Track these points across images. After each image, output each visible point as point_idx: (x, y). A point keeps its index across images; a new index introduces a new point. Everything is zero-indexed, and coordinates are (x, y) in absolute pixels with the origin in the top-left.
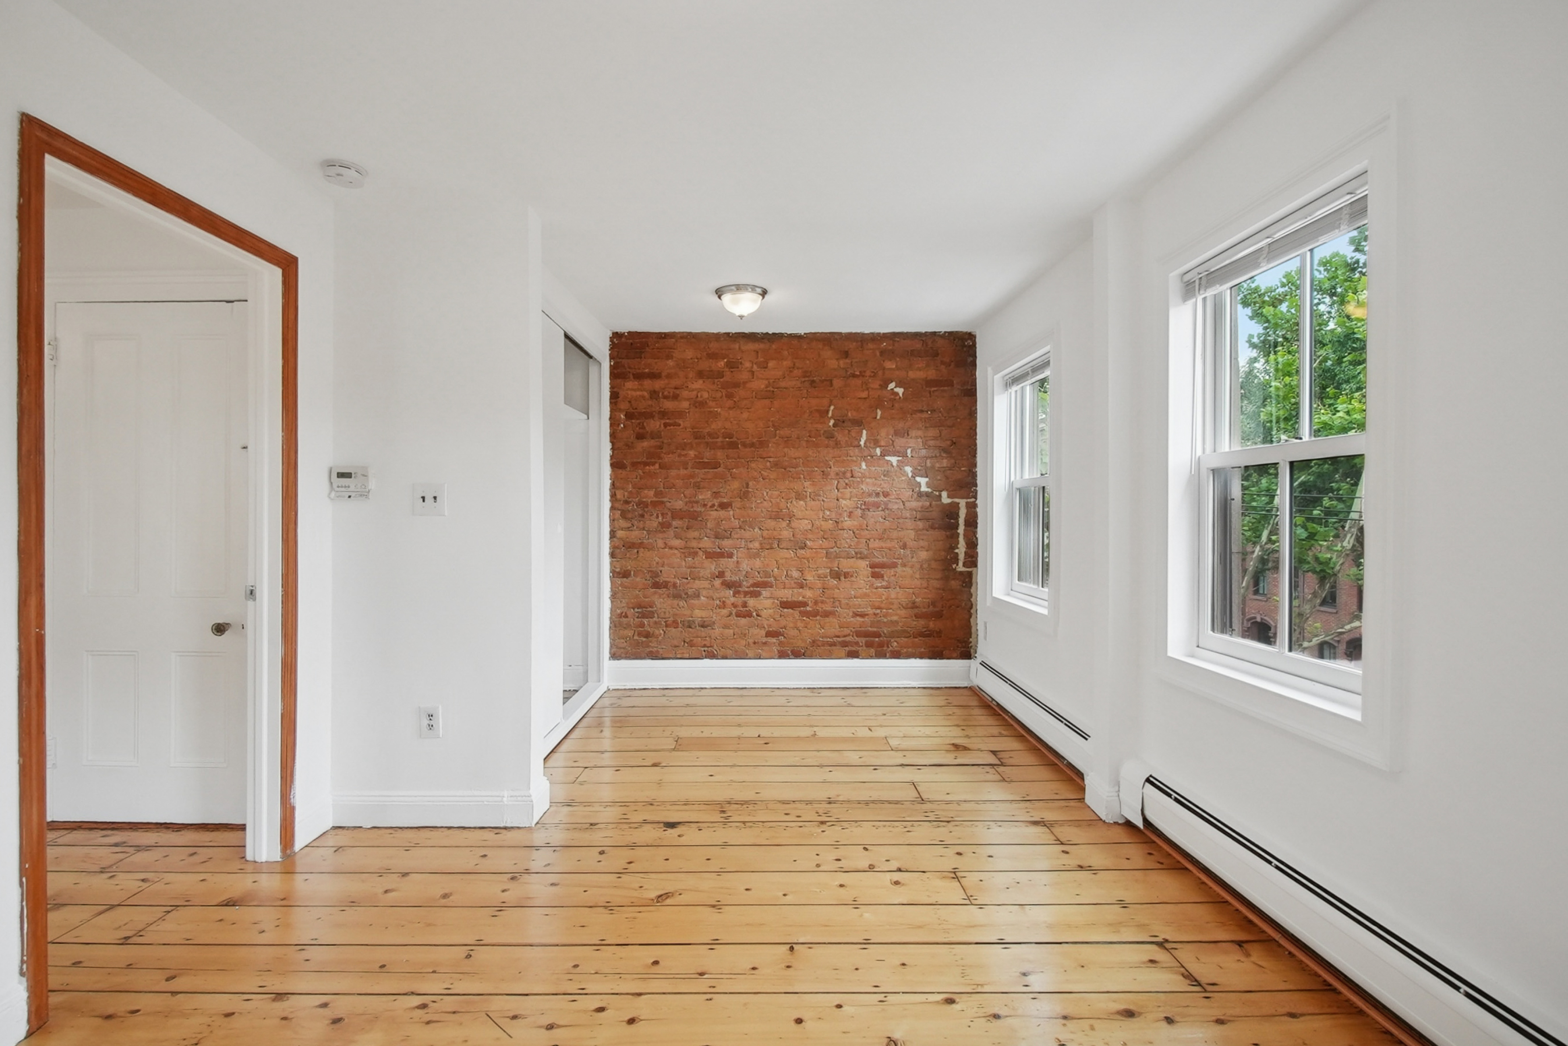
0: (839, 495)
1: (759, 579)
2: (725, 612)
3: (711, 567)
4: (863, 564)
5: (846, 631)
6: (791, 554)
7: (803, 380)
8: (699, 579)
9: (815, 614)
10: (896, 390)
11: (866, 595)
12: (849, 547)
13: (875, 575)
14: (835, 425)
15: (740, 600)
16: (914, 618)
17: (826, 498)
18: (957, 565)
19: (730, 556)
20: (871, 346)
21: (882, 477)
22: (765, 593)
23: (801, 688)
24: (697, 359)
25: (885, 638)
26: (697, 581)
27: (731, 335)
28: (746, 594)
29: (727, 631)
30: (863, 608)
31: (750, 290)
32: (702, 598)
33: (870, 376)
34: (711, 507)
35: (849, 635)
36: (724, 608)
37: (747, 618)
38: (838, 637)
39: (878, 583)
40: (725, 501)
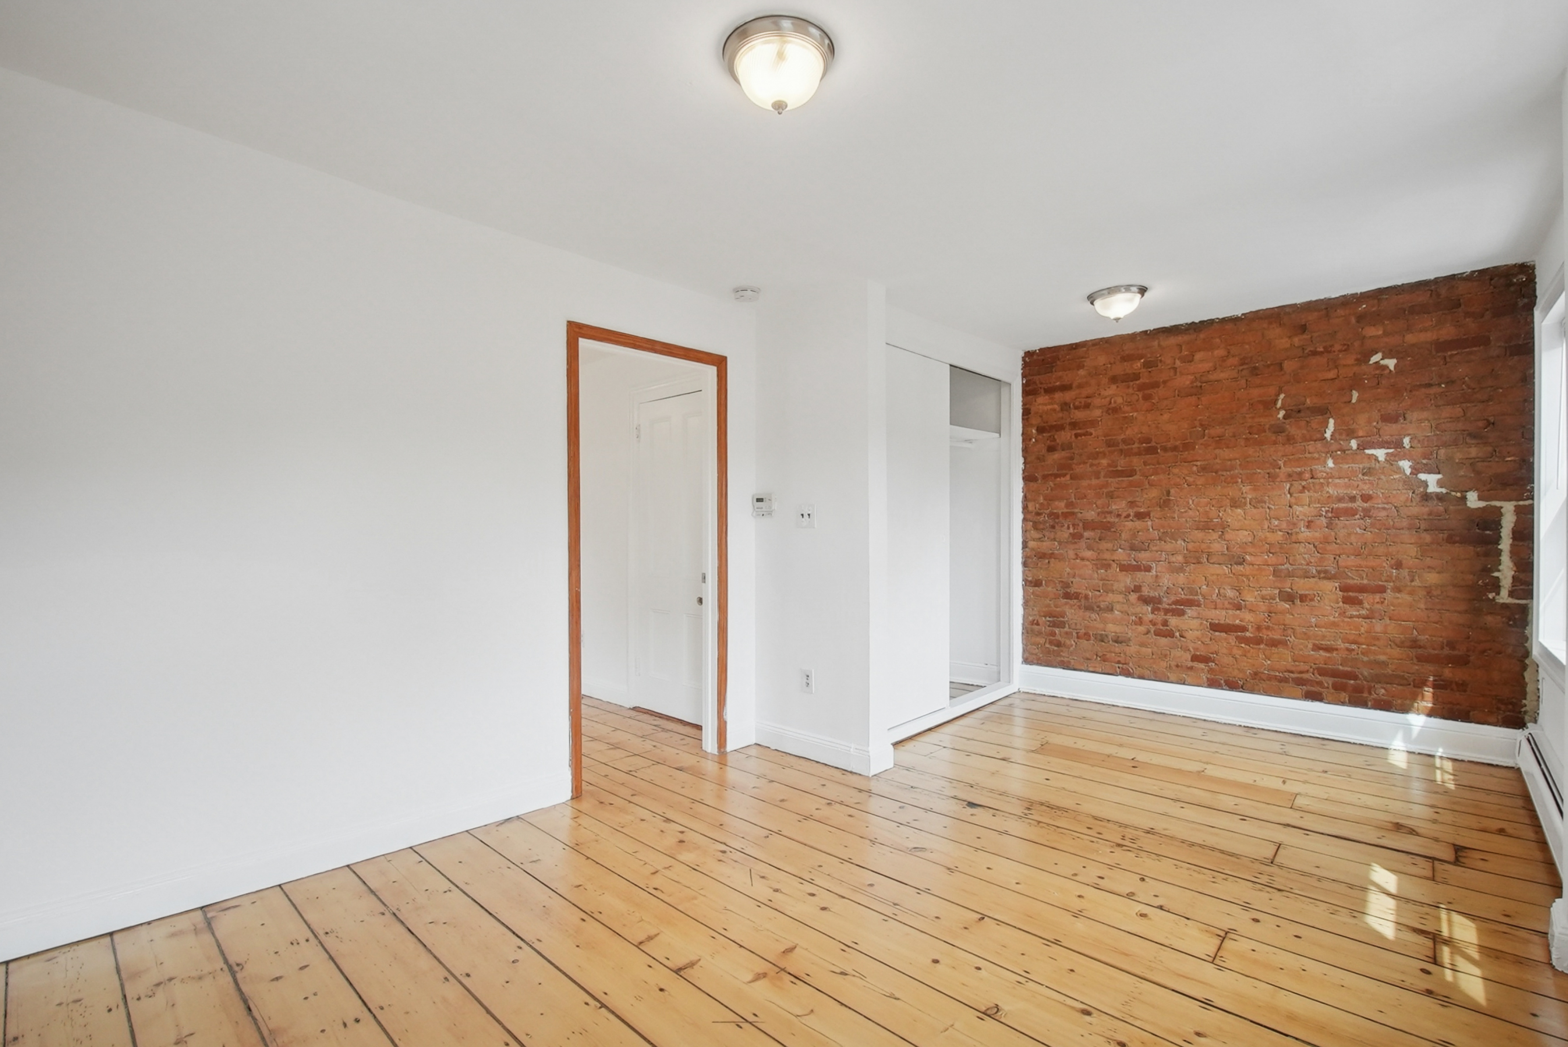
0: (1293, 501)
1: (1183, 596)
2: (1142, 629)
3: (1127, 580)
4: (1330, 587)
5: (1303, 667)
6: (1224, 570)
7: (1241, 368)
8: (1113, 591)
9: (1258, 641)
10: (1383, 362)
11: (1334, 624)
12: (1308, 564)
13: (1347, 600)
14: (1285, 417)
15: (1160, 617)
16: (1415, 661)
17: (1274, 505)
18: (1498, 594)
19: (1148, 569)
20: (1340, 312)
21: (1360, 475)
22: (1190, 612)
23: (1235, 725)
24: (1111, 364)
25: (1365, 683)
26: (1110, 595)
27: (1149, 332)
28: (1167, 611)
29: (1144, 649)
30: (1329, 641)
31: (1124, 290)
32: (1116, 612)
33: (1340, 351)
34: (1125, 517)
35: (1307, 671)
36: (1140, 625)
37: (1168, 638)
38: (1292, 672)
39: (1353, 611)
40: (1142, 510)
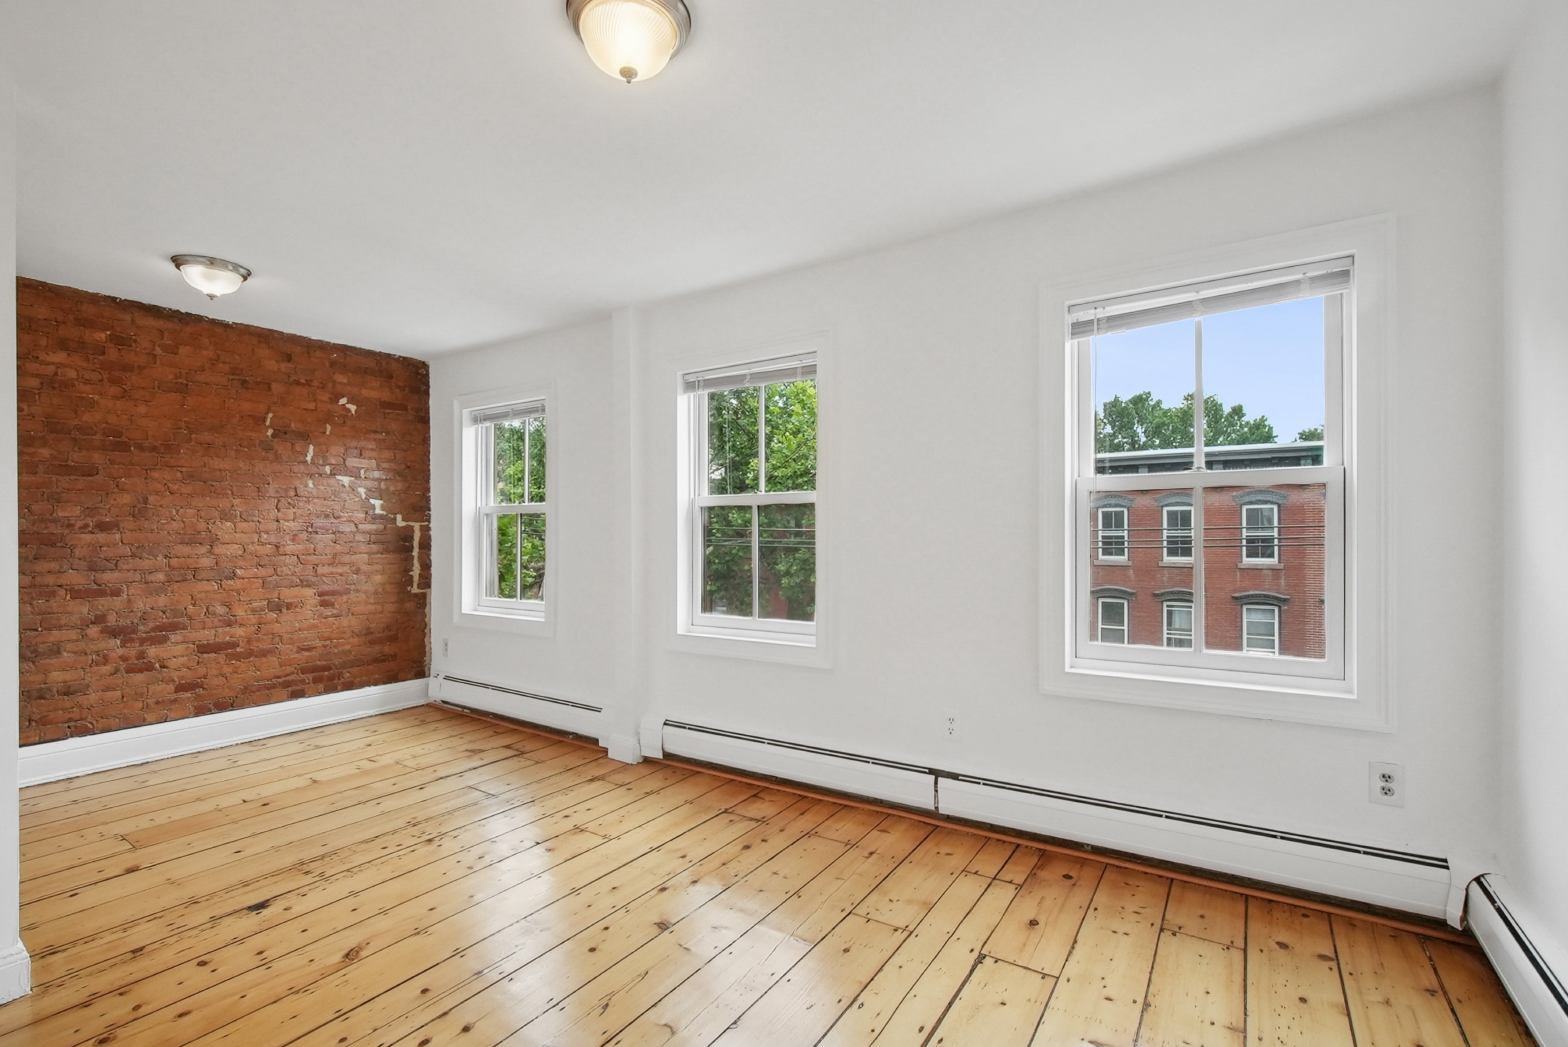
0: (280, 515)
1: (165, 620)
2: (107, 669)
3: (82, 609)
4: (309, 592)
5: (289, 669)
6: (214, 586)
7: (231, 377)
8: (60, 628)
9: (249, 654)
10: (347, 406)
11: (314, 626)
12: (293, 575)
13: (324, 604)
14: (273, 436)
15: (132, 651)
16: (368, 645)
17: (263, 519)
18: (412, 587)
19: (117, 593)
20: (318, 354)
21: (333, 497)
22: (173, 637)
24: (56, 321)
25: (336, 671)
26: (55, 632)
28: (142, 641)
29: (110, 694)
30: (309, 641)
32: (65, 654)
33: (318, 387)
34: (81, 528)
35: (293, 673)
36: (105, 665)
37: (145, 672)
38: (279, 677)
39: (328, 612)
40: (107, 520)
